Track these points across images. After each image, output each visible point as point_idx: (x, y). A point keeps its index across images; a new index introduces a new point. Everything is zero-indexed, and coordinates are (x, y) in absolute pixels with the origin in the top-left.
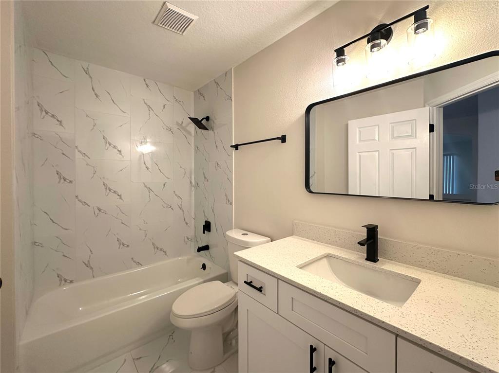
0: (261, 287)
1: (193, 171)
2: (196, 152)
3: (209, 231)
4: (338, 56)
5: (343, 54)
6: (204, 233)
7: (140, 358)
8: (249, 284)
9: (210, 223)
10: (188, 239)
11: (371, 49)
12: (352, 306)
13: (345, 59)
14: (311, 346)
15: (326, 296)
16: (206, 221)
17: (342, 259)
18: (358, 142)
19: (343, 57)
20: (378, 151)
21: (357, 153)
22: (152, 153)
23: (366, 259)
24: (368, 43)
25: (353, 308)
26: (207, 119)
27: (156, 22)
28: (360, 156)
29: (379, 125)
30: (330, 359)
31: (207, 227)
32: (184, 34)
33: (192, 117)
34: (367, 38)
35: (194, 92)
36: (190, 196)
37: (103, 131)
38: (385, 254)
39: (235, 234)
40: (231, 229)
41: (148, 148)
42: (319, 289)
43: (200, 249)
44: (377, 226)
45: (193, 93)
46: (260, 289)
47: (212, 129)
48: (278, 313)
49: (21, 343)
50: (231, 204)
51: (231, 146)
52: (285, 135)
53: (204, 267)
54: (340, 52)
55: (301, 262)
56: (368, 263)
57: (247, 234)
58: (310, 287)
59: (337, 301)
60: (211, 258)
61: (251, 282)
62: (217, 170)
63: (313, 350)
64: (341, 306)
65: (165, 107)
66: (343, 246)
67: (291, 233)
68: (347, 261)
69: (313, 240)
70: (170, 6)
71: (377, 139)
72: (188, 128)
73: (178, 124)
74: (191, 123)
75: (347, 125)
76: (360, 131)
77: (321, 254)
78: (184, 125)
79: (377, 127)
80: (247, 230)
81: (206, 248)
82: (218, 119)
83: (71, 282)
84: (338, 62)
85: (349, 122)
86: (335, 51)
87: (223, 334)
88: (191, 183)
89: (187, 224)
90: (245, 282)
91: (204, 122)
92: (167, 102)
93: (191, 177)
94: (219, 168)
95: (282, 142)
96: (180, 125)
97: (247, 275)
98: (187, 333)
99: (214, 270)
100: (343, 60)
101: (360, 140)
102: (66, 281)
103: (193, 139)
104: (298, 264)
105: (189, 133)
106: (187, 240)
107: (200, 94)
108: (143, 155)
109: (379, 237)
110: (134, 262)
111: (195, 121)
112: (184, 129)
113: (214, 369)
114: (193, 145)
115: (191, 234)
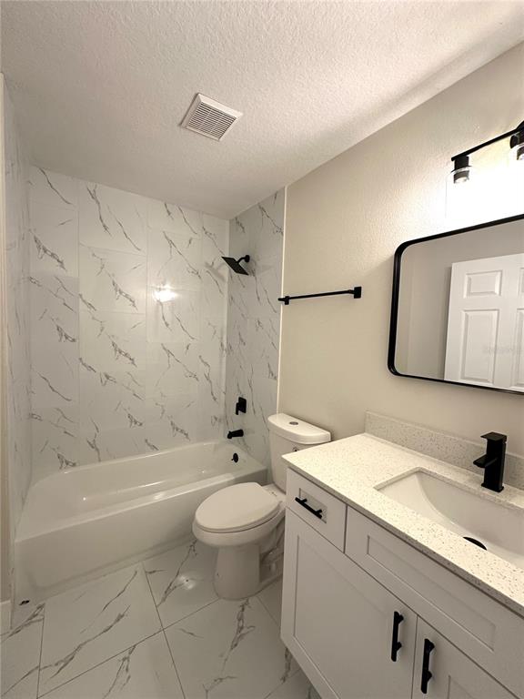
0: (320, 511)
1: (225, 330)
2: (230, 304)
3: (244, 411)
4: (456, 168)
5: (467, 165)
6: (237, 413)
7: (154, 572)
8: (303, 503)
9: (245, 401)
10: (216, 419)
11: (519, 155)
12: (470, 572)
13: (468, 171)
14: (396, 613)
15: (426, 548)
16: (240, 398)
17: (443, 480)
18: (465, 296)
19: (466, 169)
20: (498, 310)
21: (464, 313)
22: (173, 303)
23: (483, 485)
24: (512, 146)
25: (473, 576)
26: (247, 259)
27: (184, 124)
28: (467, 316)
29: (501, 271)
30: (427, 641)
31: (242, 406)
32: (221, 139)
33: (227, 256)
34: (509, 138)
35: (231, 221)
36: (221, 362)
37: (113, 275)
38: (515, 479)
39: (280, 422)
40: (274, 413)
41: (167, 294)
42: (414, 534)
43: (231, 435)
44: (505, 437)
45: (228, 222)
46: (318, 514)
47: (253, 273)
48: (344, 553)
49: (16, 541)
50: (276, 378)
51: (280, 299)
52: (360, 288)
53: (236, 458)
54: (461, 161)
55: (380, 480)
56: (487, 492)
57: (297, 424)
58: (398, 528)
59: (445, 560)
60: (246, 447)
61: (305, 500)
62: (257, 330)
63: (398, 618)
64: (453, 569)
65: (192, 242)
66: (444, 458)
67: (361, 430)
68: (450, 484)
69: (396, 443)
70: (204, 99)
71: (497, 291)
72: (220, 271)
73: (207, 265)
74: (223, 264)
75: (450, 270)
76: (470, 279)
77: (411, 468)
78: (215, 266)
79: (499, 273)
80: (298, 418)
81: (239, 433)
82: (261, 260)
83: (74, 465)
84: (456, 177)
85: (454, 265)
86: (453, 159)
87: (260, 555)
88: (222, 345)
89: (215, 399)
90: (297, 499)
91: (242, 263)
92: (192, 235)
93: (222, 338)
94: (260, 329)
95: (355, 297)
96: (210, 267)
97: (300, 489)
98: (213, 551)
99: (249, 465)
100: (466, 174)
101: (469, 293)
102: (67, 464)
103: (226, 285)
104: (377, 484)
105: (222, 277)
106: (214, 420)
107: (237, 223)
108: (161, 304)
109: (506, 452)
110: (149, 445)
111: (230, 261)
112: (216, 272)
113: (247, 601)
114: (226, 295)
115: (220, 412)
